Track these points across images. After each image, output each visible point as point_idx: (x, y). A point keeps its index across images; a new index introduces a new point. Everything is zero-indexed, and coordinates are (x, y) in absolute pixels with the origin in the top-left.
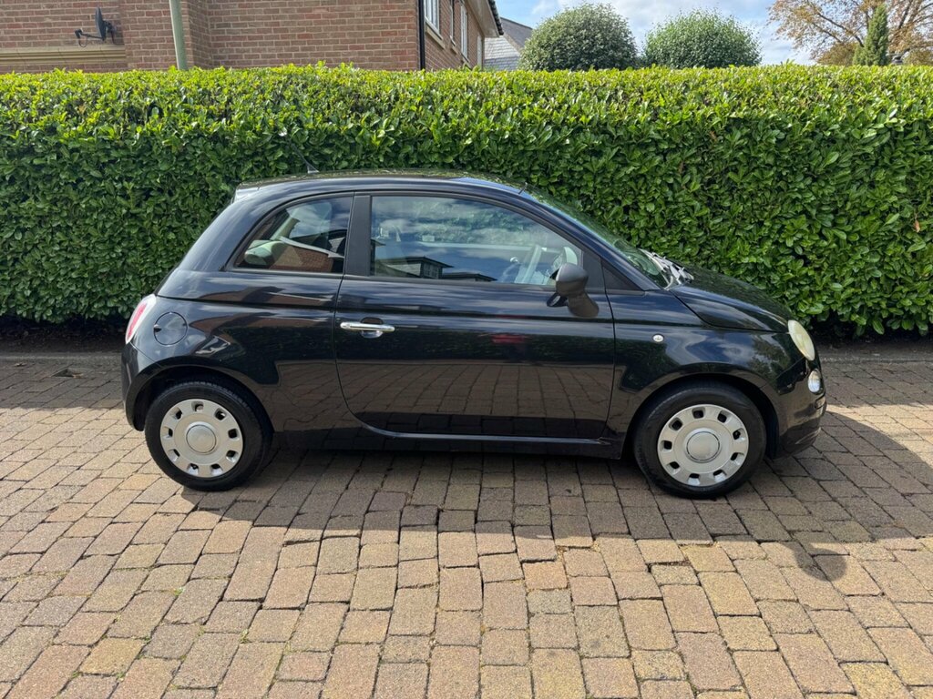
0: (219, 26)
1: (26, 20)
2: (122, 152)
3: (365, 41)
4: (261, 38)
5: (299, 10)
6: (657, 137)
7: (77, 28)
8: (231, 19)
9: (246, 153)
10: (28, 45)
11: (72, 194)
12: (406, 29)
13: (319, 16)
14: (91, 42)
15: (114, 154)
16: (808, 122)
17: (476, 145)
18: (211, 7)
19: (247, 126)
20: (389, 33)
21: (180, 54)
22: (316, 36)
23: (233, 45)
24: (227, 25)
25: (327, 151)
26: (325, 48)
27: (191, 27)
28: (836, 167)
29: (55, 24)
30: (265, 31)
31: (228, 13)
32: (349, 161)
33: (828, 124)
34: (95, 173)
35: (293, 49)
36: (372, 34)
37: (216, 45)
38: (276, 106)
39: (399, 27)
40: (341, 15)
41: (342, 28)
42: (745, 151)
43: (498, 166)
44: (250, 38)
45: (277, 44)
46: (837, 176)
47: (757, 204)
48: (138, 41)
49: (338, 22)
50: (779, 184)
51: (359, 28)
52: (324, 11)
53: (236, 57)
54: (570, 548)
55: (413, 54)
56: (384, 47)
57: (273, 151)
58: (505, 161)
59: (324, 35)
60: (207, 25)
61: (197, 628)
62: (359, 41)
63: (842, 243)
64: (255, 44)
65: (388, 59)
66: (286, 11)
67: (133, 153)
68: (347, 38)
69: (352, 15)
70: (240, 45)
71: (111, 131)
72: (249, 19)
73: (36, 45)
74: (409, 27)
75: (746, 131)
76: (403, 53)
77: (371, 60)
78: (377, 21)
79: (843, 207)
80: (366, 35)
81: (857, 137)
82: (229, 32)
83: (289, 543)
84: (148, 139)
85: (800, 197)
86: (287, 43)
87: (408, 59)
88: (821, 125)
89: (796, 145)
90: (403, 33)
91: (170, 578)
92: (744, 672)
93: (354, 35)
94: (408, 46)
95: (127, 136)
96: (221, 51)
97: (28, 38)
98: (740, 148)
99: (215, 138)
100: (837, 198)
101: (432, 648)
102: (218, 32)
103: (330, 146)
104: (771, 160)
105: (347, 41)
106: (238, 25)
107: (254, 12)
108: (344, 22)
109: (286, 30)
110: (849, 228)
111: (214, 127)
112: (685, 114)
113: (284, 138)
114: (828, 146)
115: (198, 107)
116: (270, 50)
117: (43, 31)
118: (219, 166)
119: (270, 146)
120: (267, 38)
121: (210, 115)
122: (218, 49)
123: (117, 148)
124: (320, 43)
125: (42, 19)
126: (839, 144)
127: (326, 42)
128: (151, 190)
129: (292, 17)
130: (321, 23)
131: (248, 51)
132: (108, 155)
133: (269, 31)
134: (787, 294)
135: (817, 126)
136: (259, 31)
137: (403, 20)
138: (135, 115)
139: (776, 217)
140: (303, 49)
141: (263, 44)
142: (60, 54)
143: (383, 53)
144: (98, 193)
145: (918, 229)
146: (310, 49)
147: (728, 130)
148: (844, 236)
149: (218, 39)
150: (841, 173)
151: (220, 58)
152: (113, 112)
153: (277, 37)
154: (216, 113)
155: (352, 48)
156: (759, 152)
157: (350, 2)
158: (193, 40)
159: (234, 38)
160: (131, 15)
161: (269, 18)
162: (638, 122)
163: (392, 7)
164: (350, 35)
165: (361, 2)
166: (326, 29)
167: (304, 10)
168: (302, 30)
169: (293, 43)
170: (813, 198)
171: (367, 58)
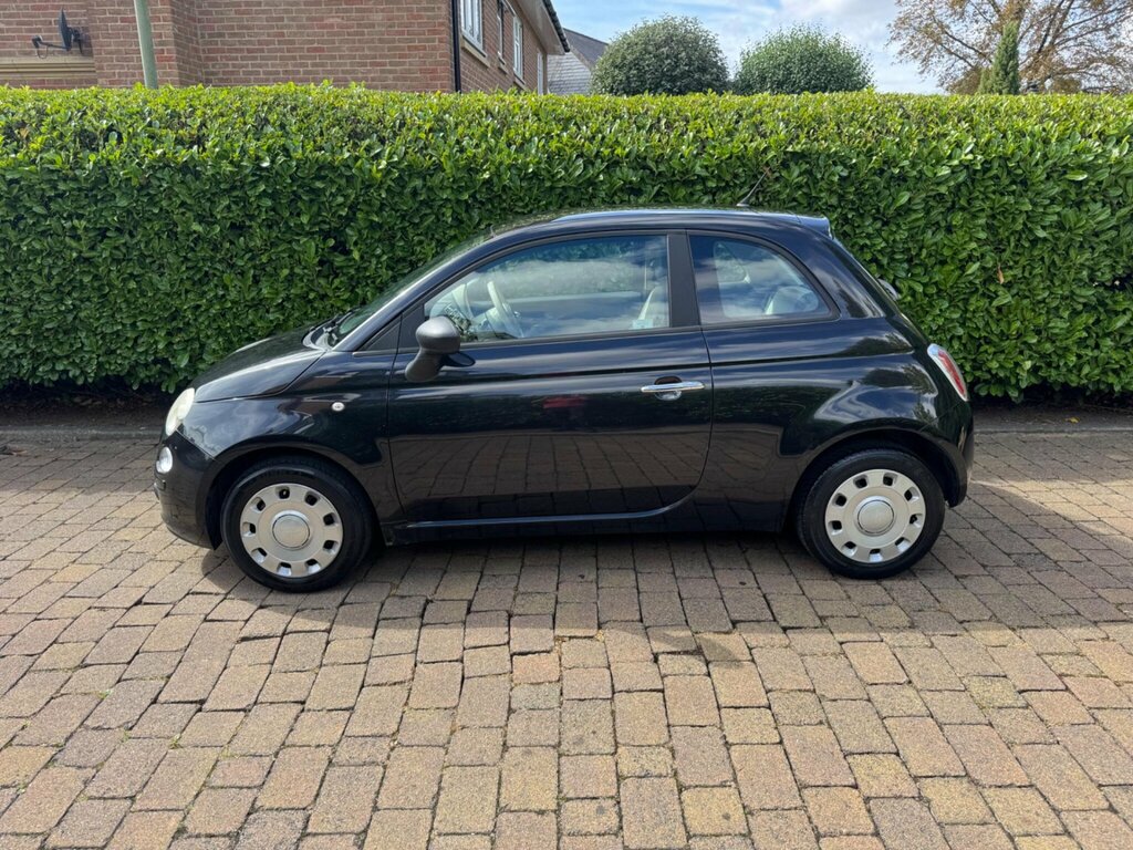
0: (211, 35)
2: (72, 185)
3: (387, 56)
4: (262, 51)
5: (308, 19)
6: (704, 173)
7: (34, 35)
8: (224, 27)
9: (222, 186)
11: (12, 234)
12: (437, 43)
13: (332, 26)
14: (53, 53)
15: (62, 187)
16: (874, 158)
17: (495, 179)
18: (201, 13)
19: (223, 155)
20: (416, 48)
21: (148, 69)
22: (329, 50)
23: (228, 59)
24: (221, 35)
25: (319, 185)
26: (340, 65)
27: (176, 36)
28: (906, 210)
29: (8, 30)
30: (268, 43)
31: (222, 20)
32: (345, 196)
33: (898, 160)
34: (39, 209)
35: (302, 65)
36: (396, 48)
37: (208, 59)
38: (258, 132)
39: (428, 41)
40: (359, 26)
41: (359, 41)
42: (805, 190)
43: (521, 204)
44: (249, 51)
45: (282, 58)
46: (909, 220)
48: (111, 53)
49: (356, 34)
50: (845, 228)
51: (381, 41)
52: (339, 20)
53: (232, 73)
54: (570, 638)
55: (446, 72)
56: (411, 64)
57: (254, 184)
58: (530, 199)
59: (338, 49)
60: (196, 35)
61: (121, 734)
62: (381, 57)
63: (918, 296)
64: (255, 58)
65: (416, 79)
66: (293, 19)
67: (85, 185)
68: (367, 52)
69: (373, 26)
70: (236, 59)
71: (58, 159)
72: (247, 27)
74: (441, 41)
75: (805, 166)
76: (434, 71)
77: (394, 79)
78: (402, 33)
79: (918, 255)
80: (390, 49)
81: (930, 174)
82: (223, 43)
83: (244, 639)
84: (104, 169)
85: (868, 242)
86: (294, 58)
87: (440, 78)
88: (889, 161)
89: (862, 183)
90: (434, 48)
91: (98, 680)
92: (738, 766)
93: (374, 49)
94: (438, 63)
95: (78, 165)
96: (213, 66)
98: (800, 187)
99: (185, 168)
100: (911, 245)
101: (392, 749)
102: (206, 43)
103: (322, 178)
104: (834, 201)
105: (367, 57)
106: (234, 35)
107: (253, 19)
108: (362, 34)
109: (292, 42)
110: (926, 279)
111: (183, 155)
112: (735, 146)
113: (266, 168)
114: (899, 185)
115: (164, 132)
116: (273, 66)
118: (189, 201)
119: (251, 179)
120: (270, 51)
121: (179, 141)
122: (210, 63)
123: (65, 179)
124: (334, 57)
126: (911, 184)
127: (341, 57)
128: (107, 229)
129: (299, 27)
130: (335, 34)
131: (247, 66)
132: (55, 188)
133: (273, 42)
135: (885, 162)
136: (260, 43)
137: (433, 32)
138: (88, 140)
140: (314, 65)
141: (265, 58)
142: (14, 66)
143: (409, 71)
144: (43, 233)
145: (1002, 280)
146: (322, 65)
147: (785, 165)
148: (920, 289)
149: (210, 51)
150: (914, 216)
151: (213, 74)
152: (61, 136)
153: (281, 50)
154: (187, 139)
155: (372, 64)
156: (821, 191)
157: (370, 11)
158: (178, 52)
159: (230, 51)
160: (102, 20)
161: (272, 27)
162: (682, 156)
163: (421, 17)
164: (369, 48)
165: (383, 11)
166: (341, 41)
167: (315, 19)
168: (312, 42)
169: (301, 58)
170: (883, 245)
171: (391, 76)
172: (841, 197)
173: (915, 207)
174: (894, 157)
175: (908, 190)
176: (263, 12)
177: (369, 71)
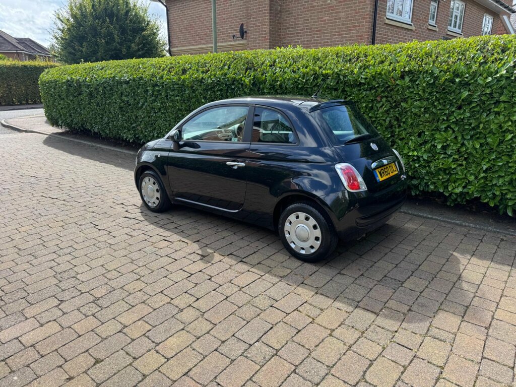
0: (285, 29)
1: (223, 32)
3: (344, 31)
4: (301, 33)
5: (317, 19)
7: (233, 34)
8: (290, 25)
10: (222, 42)
12: (364, 23)
13: (325, 20)
14: (238, 40)
16: (448, 73)
18: (284, 21)
20: (356, 26)
22: (323, 30)
23: (289, 37)
24: (288, 28)
26: (327, 36)
27: (270, 30)
28: (469, 101)
30: (302, 30)
31: (289, 23)
35: (313, 37)
36: (348, 27)
39: (361, 22)
40: (335, 19)
41: (335, 25)
42: (411, 90)
44: (297, 33)
45: (307, 35)
46: (471, 107)
47: (421, 121)
48: (251, 39)
49: (334, 23)
50: (433, 110)
51: (343, 24)
52: (328, 18)
54: (183, 241)
55: (367, 34)
56: (353, 33)
59: (327, 30)
60: (280, 29)
62: (342, 31)
64: (298, 36)
65: (354, 40)
66: (312, 19)
68: (337, 30)
69: (340, 18)
70: (292, 37)
72: (296, 24)
73: (226, 42)
75: (412, 78)
76: (362, 36)
78: (351, 20)
79: (478, 127)
80: (345, 28)
81: (482, 82)
82: (289, 31)
85: (445, 118)
86: (311, 35)
87: (364, 39)
90: (363, 26)
93: (340, 28)
94: (364, 32)
97: (223, 39)
98: (408, 88)
99: (201, 81)
100: (472, 121)
102: (284, 32)
105: (336, 32)
106: (292, 28)
107: (299, 21)
108: (336, 22)
109: (311, 29)
111: (201, 76)
116: (304, 38)
117: (227, 36)
120: (303, 33)
122: (284, 39)
124: (325, 33)
125: (227, 31)
126: (471, 87)
127: (327, 33)
129: (314, 22)
130: (326, 24)
131: (295, 39)
133: (304, 29)
134: (441, 177)
135: (455, 76)
136: (300, 30)
137: (364, 18)
139: (433, 130)
140: (317, 37)
141: (301, 36)
142: (231, 45)
143: (352, 37)
146: (320, 37)
147: (402, 78)
148: (479, 146)
149: (285, 35)
150: (473, 105)
153: (307, 32)
155: (338, 35)
157: (340, 12)
158: (270, 36)
159: (291, 34)
160: (251, 27)
161: (305, 23)
162: (354, 74)
163: (359, 12)
164: (338, 28)
165: (345, 12)
166: (328, 27)
167: (320, 18)
168: (318, 28)
169: (313, 34)
170: (455, 120)
171: (344, 39)
172: (430, 94)
173: (474, 100)
174: (462, 72)
175: (469, 90)
176: (303, 17)
177: (337, 38)
